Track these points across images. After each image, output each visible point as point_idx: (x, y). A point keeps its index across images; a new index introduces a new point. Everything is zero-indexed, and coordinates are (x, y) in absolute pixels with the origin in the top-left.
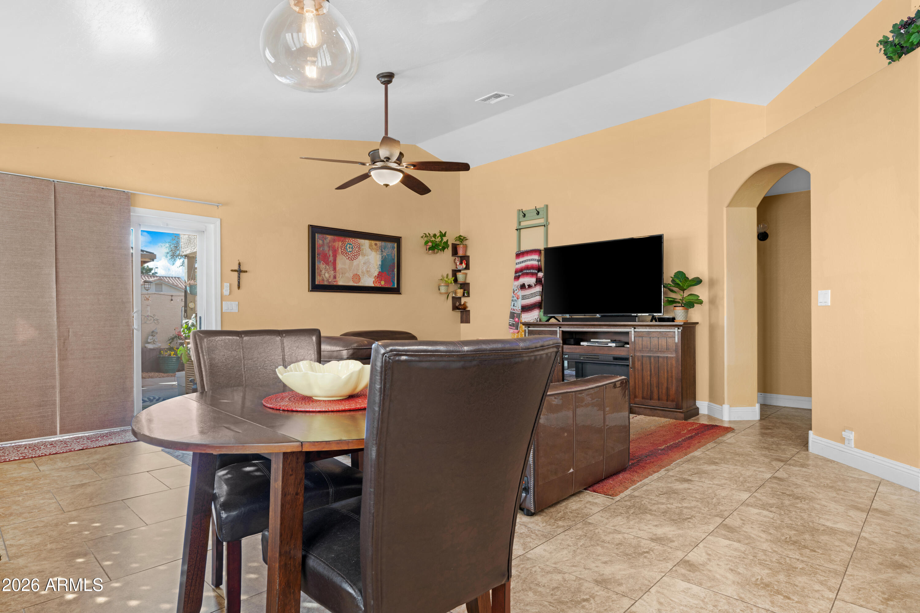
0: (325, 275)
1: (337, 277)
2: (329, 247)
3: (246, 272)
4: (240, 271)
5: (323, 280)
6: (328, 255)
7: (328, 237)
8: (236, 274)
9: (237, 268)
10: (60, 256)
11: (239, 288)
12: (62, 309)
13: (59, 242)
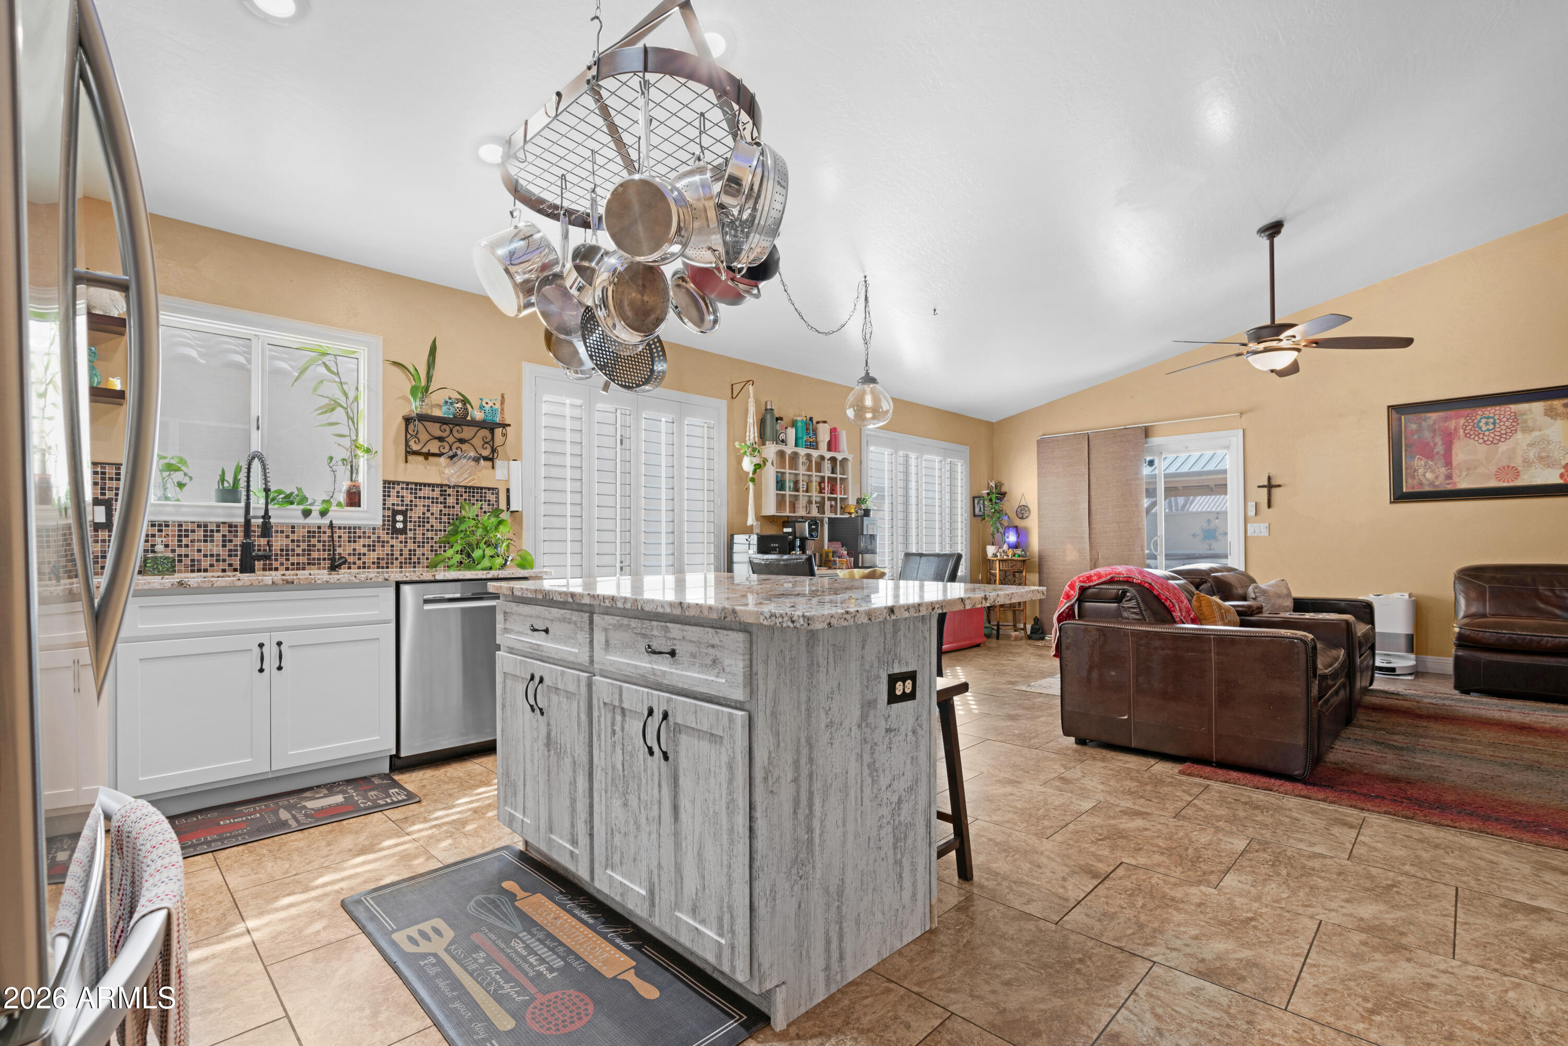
0: (1424, 475)
1: (1454, 476)
2: (1434, 431)
3: (1279, 486)
4: (1270, 486)
5: (1421, 484)
6: (1432, 444)
7: (1430, 418)
8: (1265, 490)
9: (1266, 483)
10: (1093, 493)
11: (1269, 506)
12: (1093, 536)
13: (1092, 481)
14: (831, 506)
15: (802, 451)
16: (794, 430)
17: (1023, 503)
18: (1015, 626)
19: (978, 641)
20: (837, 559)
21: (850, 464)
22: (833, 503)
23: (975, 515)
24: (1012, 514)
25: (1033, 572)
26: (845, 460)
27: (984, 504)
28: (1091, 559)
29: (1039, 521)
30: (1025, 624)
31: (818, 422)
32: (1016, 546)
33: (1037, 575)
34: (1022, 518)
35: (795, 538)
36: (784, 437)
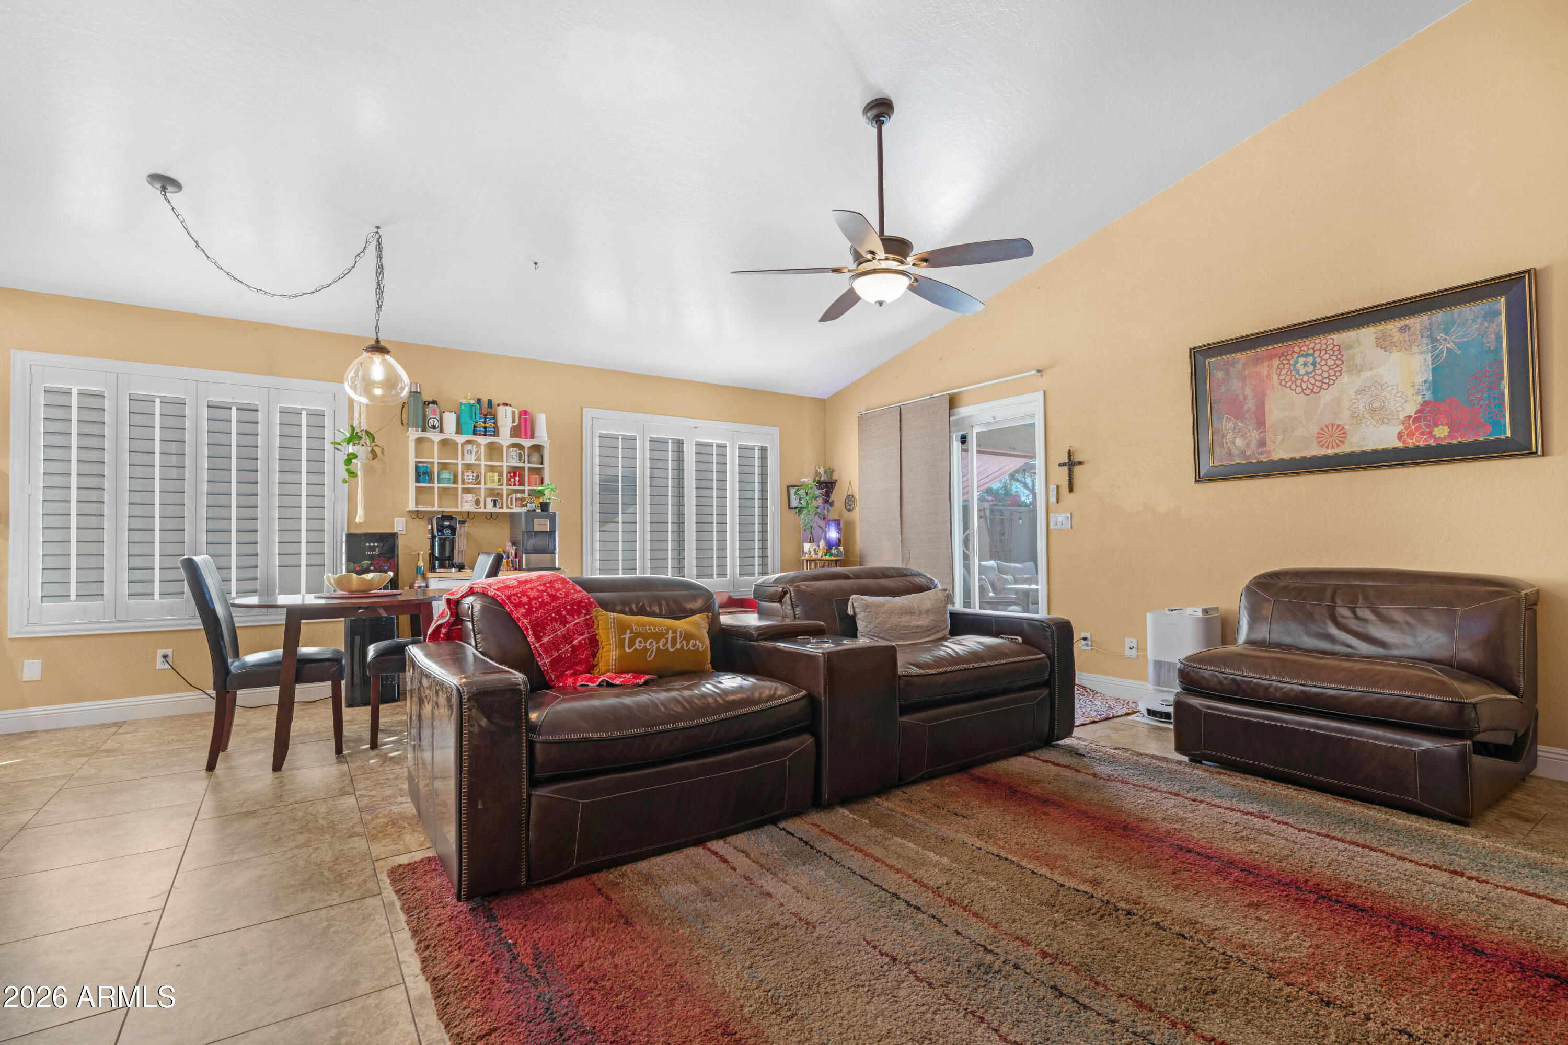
0: (1234, 443)
1: (1269, 442)
2: (1243, 380)
3: (1081, 463)
4: (1071, 464)
5: (1230, 455)
6: (1241, 398)
7: (1239, 360)
8: (1066, 468)
9: (1066, 461)
10: (904, 479)
11: (1071, 490)
12: (905, 531)
14: (517, 499)
15: (464, 438)
16: (454, 415)
17: (850, 493)
21: (548, 451)
23: (790, 508)
24: (840, 506)
26: (536, 447)
28: (903, 559)
29: (860, 514)
31: (499, 406)
32: (835, 543)
34: (849, 510)
36: (436, 423)
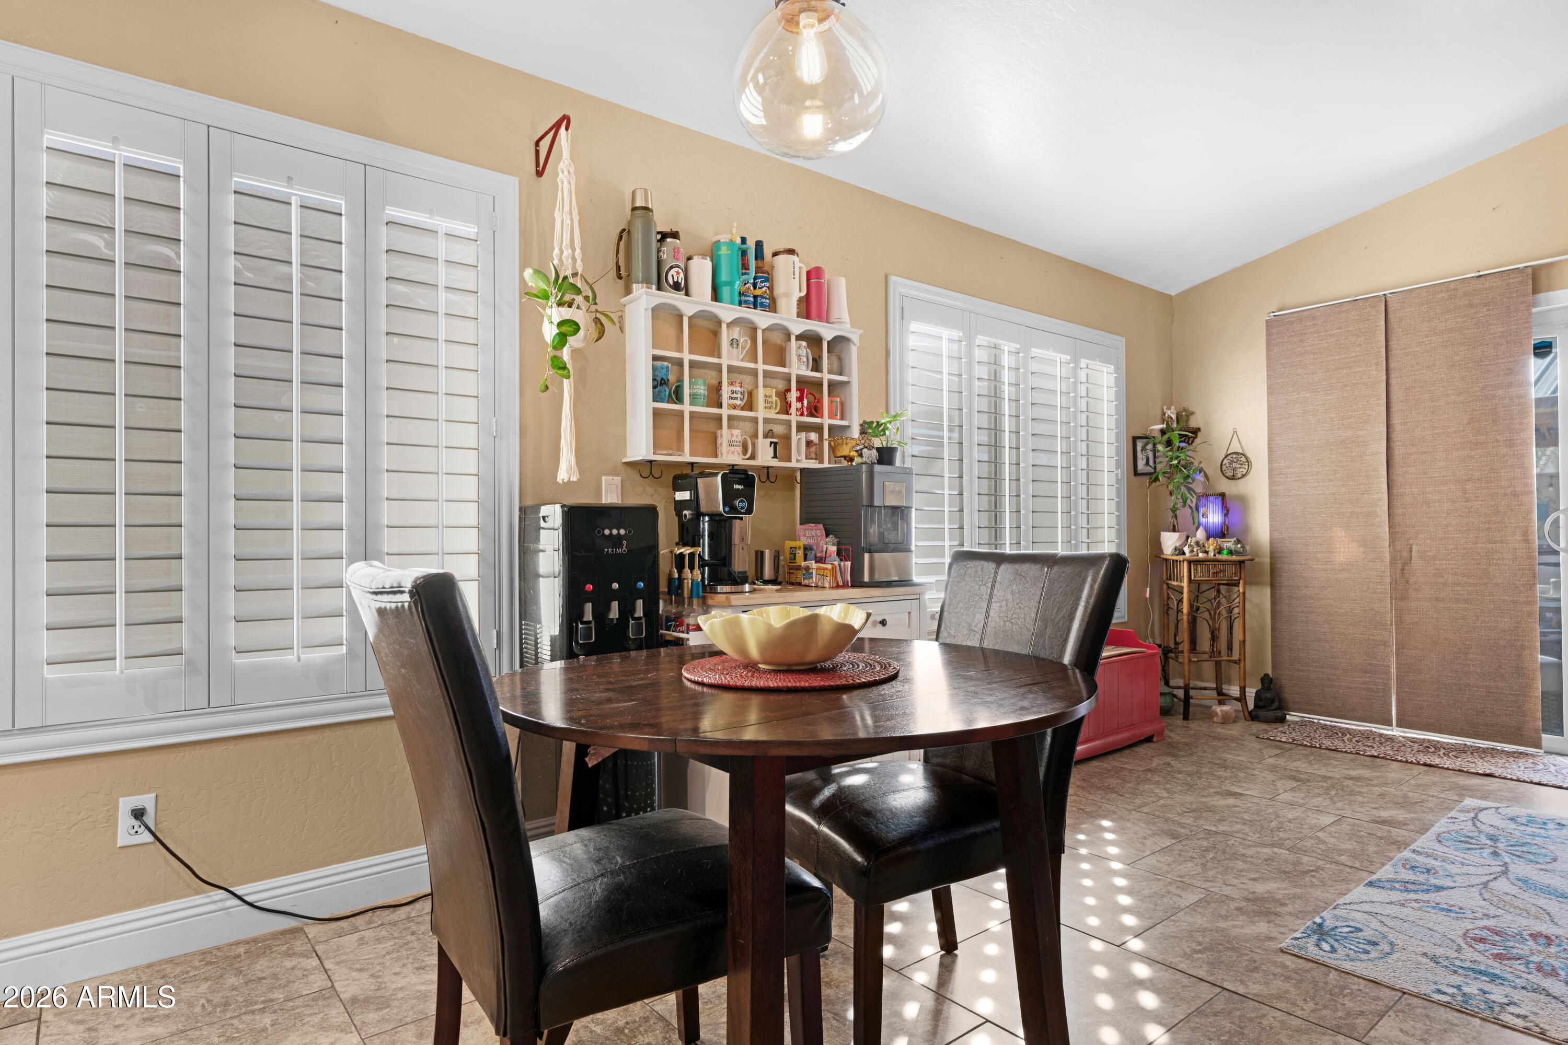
10: (1396, 421)
12: (1398, 511)
13: (1395, 396)
14: (809, 443)
15: (727, 312)
16: (708, 264)
17: (1235, 447)
18: (1220, 693)
19: (1147, 730)
20: (813, 565)
21: (854, 350)
22: (813, 436)
23: (1136, 473)
24: (1213, 470)
25: (1258, 584)
26: (839, 342)
27: (1155, 451)
28: (1393, 561)
29: (1272, 482)
30: (1243, 690)
31: (775, 254)
32: (1221, 533)
33: (1267, 591)
34: (1233, 478)
35: (698, 515)
36: (681, 278)
